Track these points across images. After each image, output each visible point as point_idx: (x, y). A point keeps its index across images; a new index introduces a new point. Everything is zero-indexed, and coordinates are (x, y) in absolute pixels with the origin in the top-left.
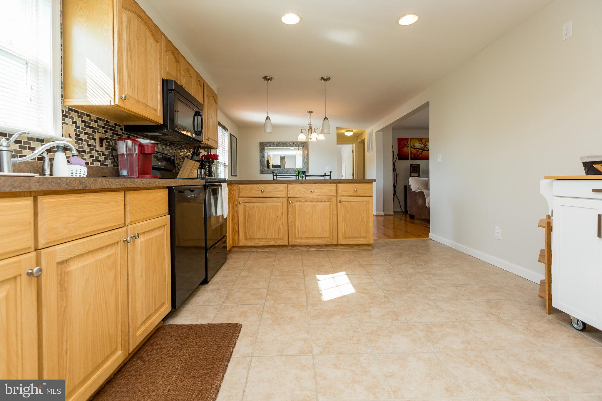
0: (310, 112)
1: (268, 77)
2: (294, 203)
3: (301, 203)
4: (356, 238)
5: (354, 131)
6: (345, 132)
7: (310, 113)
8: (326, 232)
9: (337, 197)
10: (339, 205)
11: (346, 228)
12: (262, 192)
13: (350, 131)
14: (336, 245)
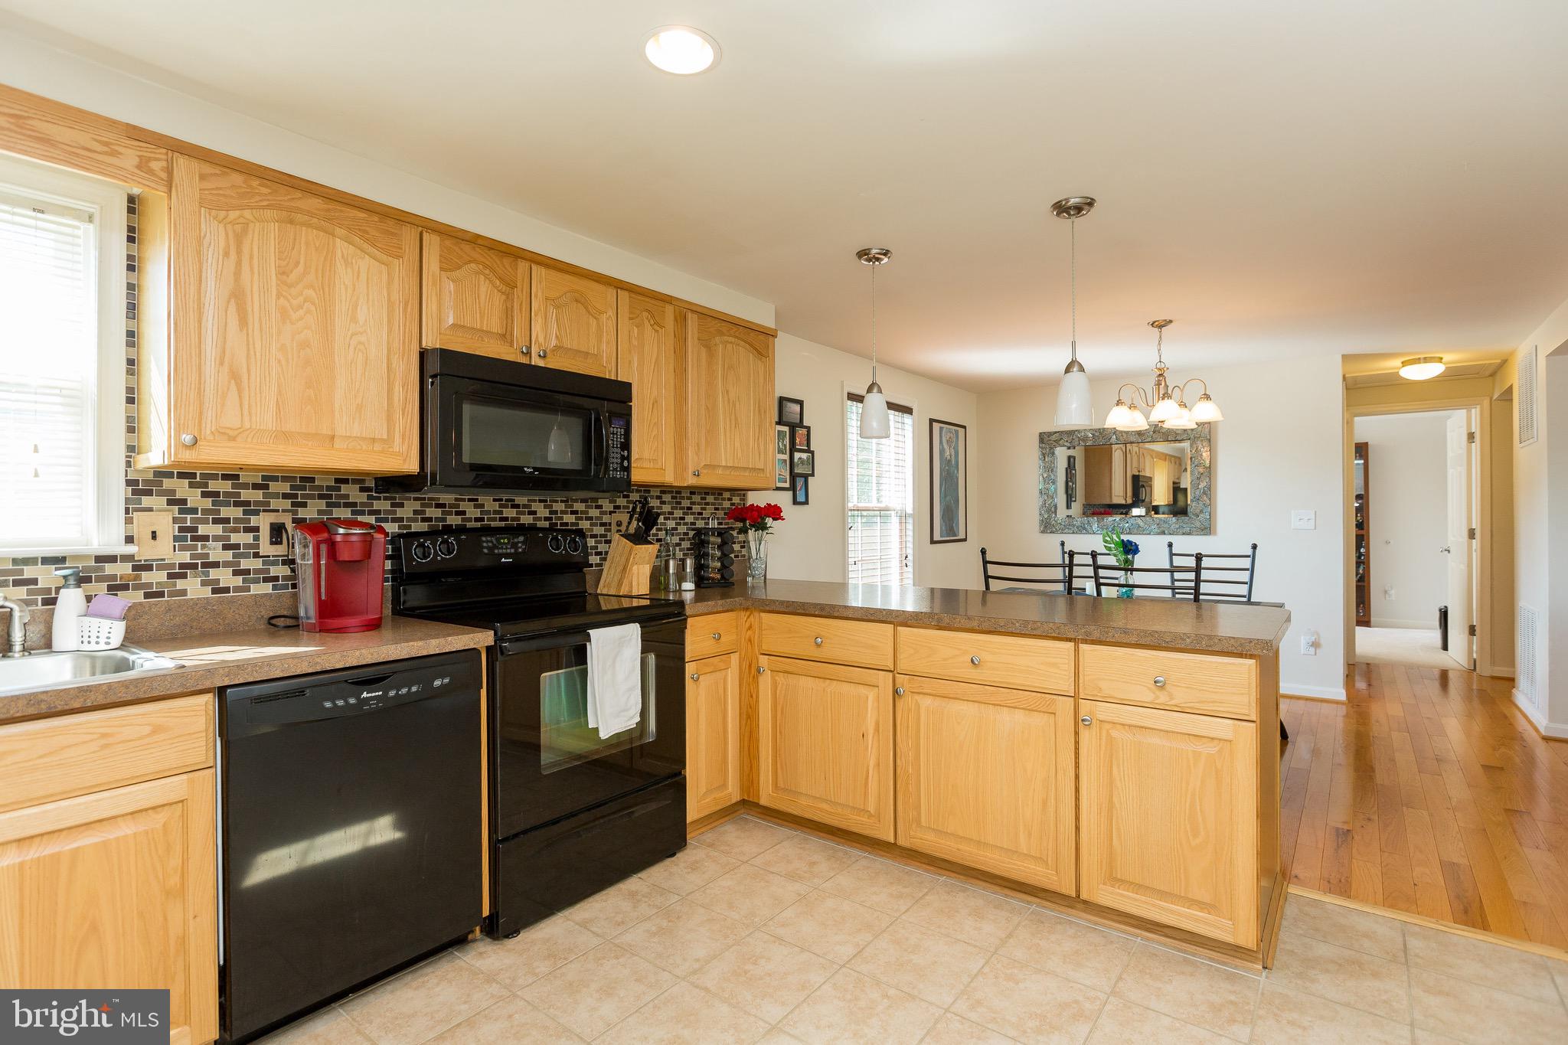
0: (1160, 325)
1: (874, 251)
2: (916, 697)
3: (938, 702)
4: (1163, 895)
5: (1448, 357)
6: (1400, 368)
7: (1160, 327)
8: (1030, 834)
9: (1076, 697)
10: (1085, 735)
11: (1115, 842)
12: (818, 645)
13: (1426, 360)
14: (1075, 902)
